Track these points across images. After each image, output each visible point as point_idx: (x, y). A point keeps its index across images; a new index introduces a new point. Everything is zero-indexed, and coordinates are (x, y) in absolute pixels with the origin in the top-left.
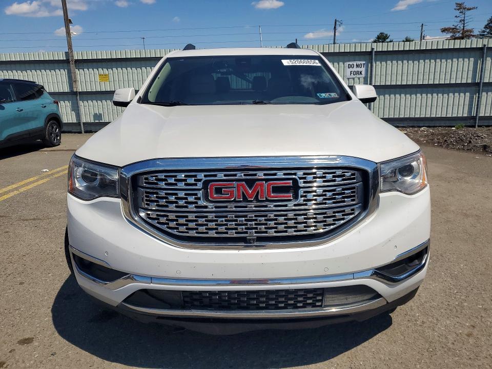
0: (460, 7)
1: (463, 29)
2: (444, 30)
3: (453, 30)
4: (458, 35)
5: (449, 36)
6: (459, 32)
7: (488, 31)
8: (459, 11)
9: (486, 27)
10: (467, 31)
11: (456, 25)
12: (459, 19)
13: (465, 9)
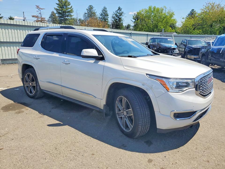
0: (38, 7)
1: (41, 17)
2: (33, 16)
3: (37, 17)
4: (39, 19)
5: (36, 19)
6: (40, 18)
7: (50, 19)
8: (38, 9)
9: (49, 18)
10: (43, 18)
11: (38, 15)
12: (38, 13)
13: (40, 8)
